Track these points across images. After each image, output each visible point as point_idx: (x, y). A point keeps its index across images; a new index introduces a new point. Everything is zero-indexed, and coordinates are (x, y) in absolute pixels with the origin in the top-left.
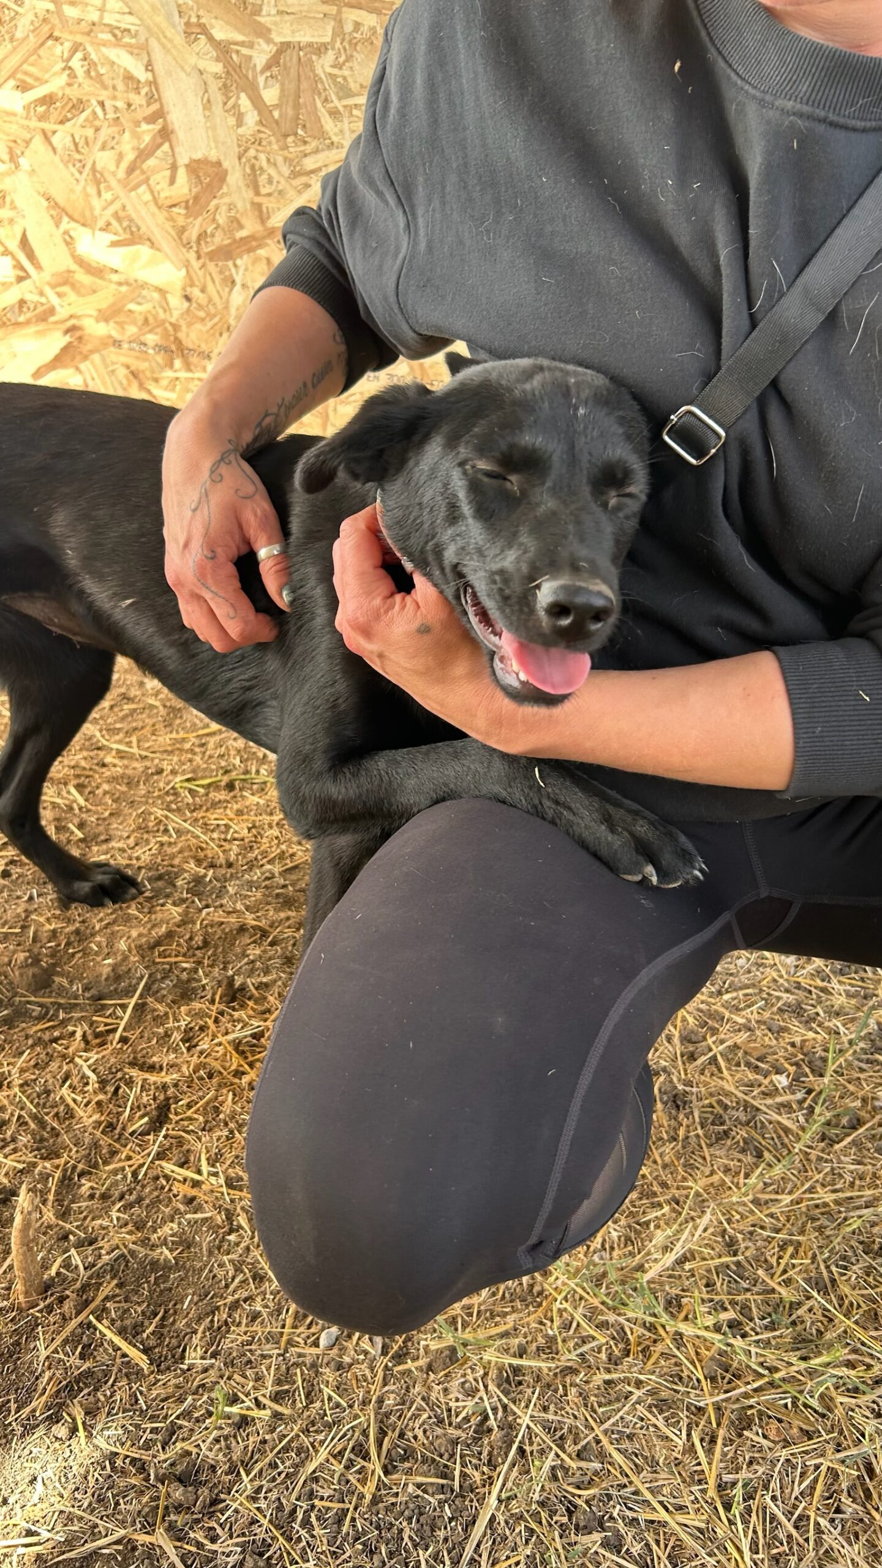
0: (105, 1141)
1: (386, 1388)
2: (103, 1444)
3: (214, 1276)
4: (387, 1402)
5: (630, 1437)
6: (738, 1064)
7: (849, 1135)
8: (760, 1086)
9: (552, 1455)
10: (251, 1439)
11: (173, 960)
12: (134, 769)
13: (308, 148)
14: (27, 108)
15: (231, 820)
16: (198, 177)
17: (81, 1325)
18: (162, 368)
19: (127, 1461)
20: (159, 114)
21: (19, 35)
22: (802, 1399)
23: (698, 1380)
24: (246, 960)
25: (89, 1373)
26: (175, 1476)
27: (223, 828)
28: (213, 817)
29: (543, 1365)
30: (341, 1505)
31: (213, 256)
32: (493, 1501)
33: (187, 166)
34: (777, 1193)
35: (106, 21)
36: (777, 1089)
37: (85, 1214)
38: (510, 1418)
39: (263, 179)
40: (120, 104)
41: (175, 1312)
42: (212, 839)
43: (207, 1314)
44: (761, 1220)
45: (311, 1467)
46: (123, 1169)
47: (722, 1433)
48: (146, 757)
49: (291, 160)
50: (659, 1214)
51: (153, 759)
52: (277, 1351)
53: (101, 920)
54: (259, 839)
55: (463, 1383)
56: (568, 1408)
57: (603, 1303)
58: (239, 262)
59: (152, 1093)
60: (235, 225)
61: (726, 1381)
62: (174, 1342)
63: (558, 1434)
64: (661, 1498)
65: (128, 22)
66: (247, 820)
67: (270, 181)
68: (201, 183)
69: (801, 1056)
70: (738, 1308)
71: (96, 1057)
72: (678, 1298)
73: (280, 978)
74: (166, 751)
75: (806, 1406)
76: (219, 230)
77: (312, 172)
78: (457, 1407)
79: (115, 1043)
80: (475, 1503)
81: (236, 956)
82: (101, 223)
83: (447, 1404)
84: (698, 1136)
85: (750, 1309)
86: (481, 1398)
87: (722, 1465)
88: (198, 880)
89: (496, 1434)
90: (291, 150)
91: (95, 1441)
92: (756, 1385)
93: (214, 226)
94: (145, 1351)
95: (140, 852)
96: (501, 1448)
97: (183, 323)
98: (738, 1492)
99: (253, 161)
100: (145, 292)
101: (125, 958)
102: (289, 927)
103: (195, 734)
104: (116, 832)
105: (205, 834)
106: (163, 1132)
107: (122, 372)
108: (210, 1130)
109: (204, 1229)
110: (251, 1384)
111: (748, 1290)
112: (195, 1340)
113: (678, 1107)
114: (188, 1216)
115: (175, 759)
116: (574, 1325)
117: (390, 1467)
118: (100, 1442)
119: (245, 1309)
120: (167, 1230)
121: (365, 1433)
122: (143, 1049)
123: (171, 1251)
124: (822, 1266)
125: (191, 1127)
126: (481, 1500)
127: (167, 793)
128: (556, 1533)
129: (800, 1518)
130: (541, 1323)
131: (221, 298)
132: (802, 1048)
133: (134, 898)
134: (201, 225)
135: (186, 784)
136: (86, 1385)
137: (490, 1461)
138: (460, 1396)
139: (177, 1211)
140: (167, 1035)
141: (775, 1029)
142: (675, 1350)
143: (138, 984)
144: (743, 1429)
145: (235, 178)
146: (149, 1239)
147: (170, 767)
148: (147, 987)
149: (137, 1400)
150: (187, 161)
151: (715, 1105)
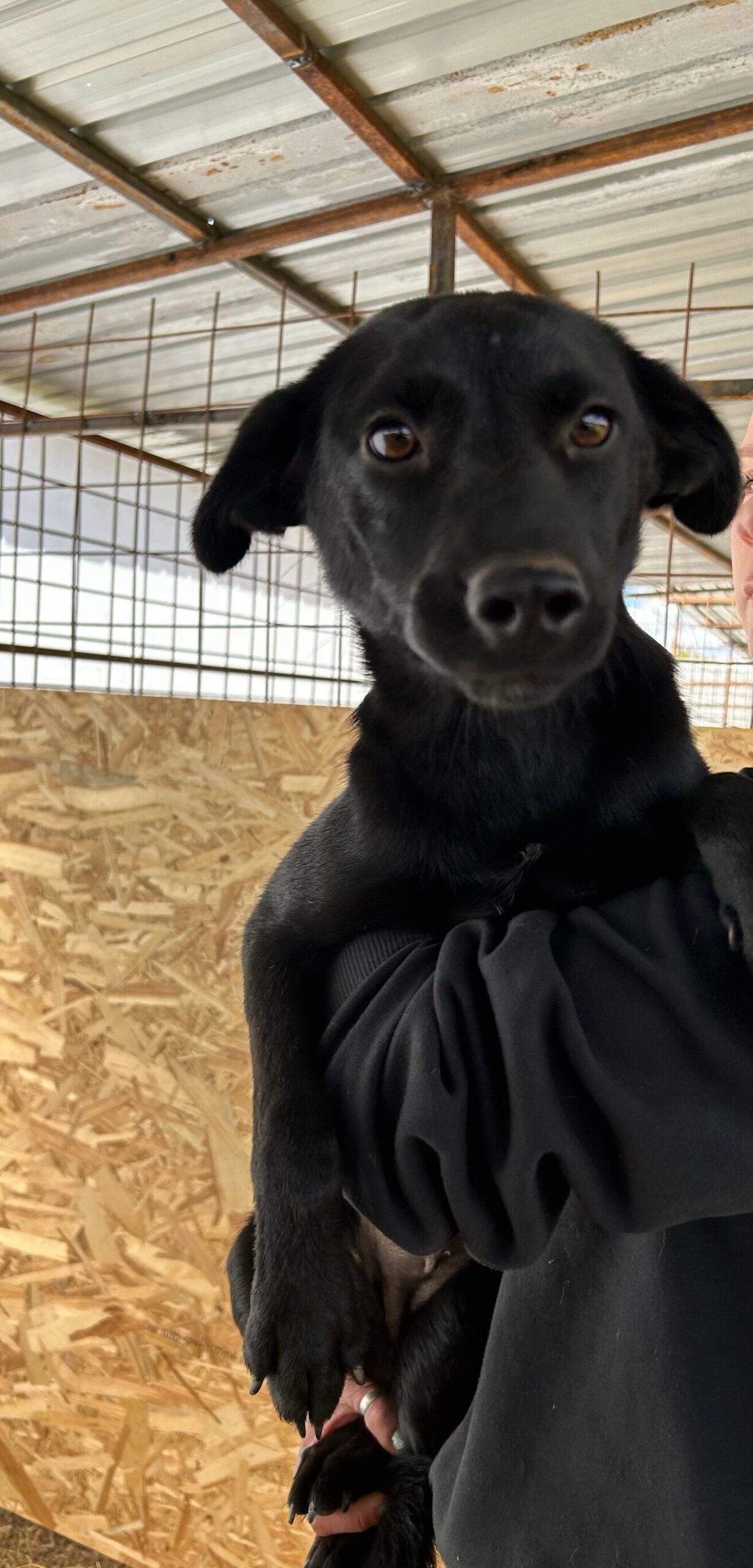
14: (100, 1146)
18: (190, 1358)
20: (212, 1175)
21: (102, 1095)
35: (175, 1104)
40: (178, 1162)
65: (191, 1110)
82: (151, 1237)
100: (182, 1295)
107: (153, 1353)
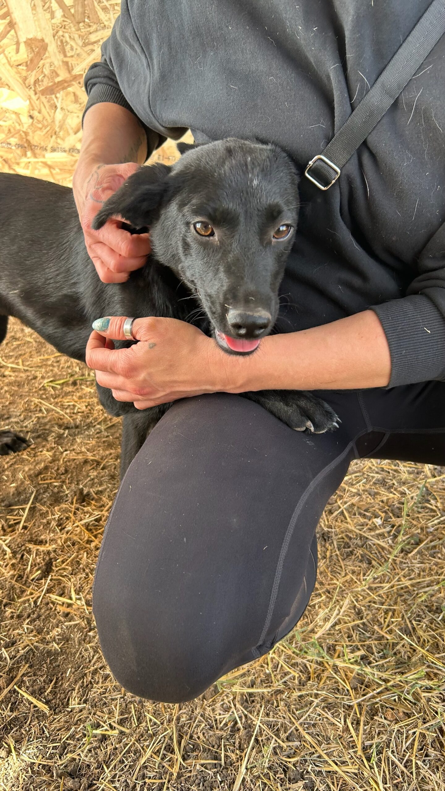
0: (17, 585)
1: (181, 711)
2: (27, 759)
3: (83, 656)
4: (182, 719)
5: (314, 725)
6: (355, 514)
7: (415, 548)
8: (367, 525)
9: (273, 741)
10: (109, 748)
11: (49, 481)
12: (21, 377)
13: (92, 29)
15: (76, 402)
16: (32, 48)
17: (10, 692)
18: (20, 157)
19: (40, 767)
20: (8, 14)
22: (403, 696)
23: (348, 690)
24: (89, 479)
25: (16, 718)
26: (68, 773)
27: (72, 407)
28: (67, 401)
29: (265, 690)
30: (161, 781)
31: (43, 92)
32: (243, 770)
33: (25, 42)
34: (381, 583)
36: (376, 526)
37: (9, 627)
38: (249, 722)
39: (68, 48)
41: (62, 679)
42: (66, 413)
43: (80, 679)
44: (374, 598)
45: (142, 761)
46: (29, 600)
47: (362, 719)
48: (27, 370)
49: (83, 37)
50: (320, 600)
51: (31, 371)
52: (120, 696)
53: (8, 463)
54: (92, 411)
55: (223, 705)
56: (280, 713)
57: (294, 653)
58: (58, 95)
59: (42, 556)
60: (54, 74)
61: (362, 689)
62: (62, 696)
63: (276, 728)
64: (334, 759)
66: (85, 402)
67: (72, 49)
68: (33, 51)
69: (387, 508)
70: (365, 648)
71: (10, 538)
72: (334, 646)
73: (108, 487)
74: (38, 366)
75: (405, 699)
76: (46, 77)
77: (95, 42)
78: (220, 718)
79: (20, 530)
80: (233, 772)
81: (83, 476)
83: (215, 717)
84: (337, 555)
85: (372, 648)
86: (233, 712)
87: (364, 736)
88: (60, 436)
89: (242, 732)
90: (82, 30)
91: (22, 757)
92: (378, 690)
93: (43, 75)
94: (47, 703)
95: (27, 423)
96: (245, 739)
97: (29, 131)
98: (374, 750)
99: (62, 38)
100: (7, 115)
101: (22, 483)
102: (111, 459)
103: (53, 356)
104: (13, 413)
105: (62, 410)
106: (50, 577)
108: (75, 574)
109: (76, 630)
110: (107, 716)
111: (370, 638)
112: (74, 694)
113: (325, 540)
114: (66, 624)
115: (43, 370)
116: (280, 666)
117: (186, 756)
118: (25, 757)
119: (100, 674)
120: (55, 632)
121: (171, 739)
122: (35, 532)
123: (58, 644)
124: (408, 621)
125: (65, 573)
126: (237, 769)
127: (40, 389)
128: (279, 784)
129: (407, 762)
130: (262, 666)
131: (50, 116)
132: (387, 503)
133: (25, 449)
134: (35, 76)
135: (50, 384)
136: (15, 726)
137: (240, 746)
138: (222, 712)
139: (60, 621)
140: (48, 523)
141: (372, 493)
142: (334, 674)
143: (30, 496)
144: (374, 715)
145: (52, 48)
146: (45, 638)
147: (41, 375)
148: (36, 498)
149: (44, 731)
150: (25, 40)
151: (345, 537)
